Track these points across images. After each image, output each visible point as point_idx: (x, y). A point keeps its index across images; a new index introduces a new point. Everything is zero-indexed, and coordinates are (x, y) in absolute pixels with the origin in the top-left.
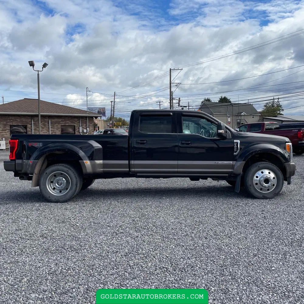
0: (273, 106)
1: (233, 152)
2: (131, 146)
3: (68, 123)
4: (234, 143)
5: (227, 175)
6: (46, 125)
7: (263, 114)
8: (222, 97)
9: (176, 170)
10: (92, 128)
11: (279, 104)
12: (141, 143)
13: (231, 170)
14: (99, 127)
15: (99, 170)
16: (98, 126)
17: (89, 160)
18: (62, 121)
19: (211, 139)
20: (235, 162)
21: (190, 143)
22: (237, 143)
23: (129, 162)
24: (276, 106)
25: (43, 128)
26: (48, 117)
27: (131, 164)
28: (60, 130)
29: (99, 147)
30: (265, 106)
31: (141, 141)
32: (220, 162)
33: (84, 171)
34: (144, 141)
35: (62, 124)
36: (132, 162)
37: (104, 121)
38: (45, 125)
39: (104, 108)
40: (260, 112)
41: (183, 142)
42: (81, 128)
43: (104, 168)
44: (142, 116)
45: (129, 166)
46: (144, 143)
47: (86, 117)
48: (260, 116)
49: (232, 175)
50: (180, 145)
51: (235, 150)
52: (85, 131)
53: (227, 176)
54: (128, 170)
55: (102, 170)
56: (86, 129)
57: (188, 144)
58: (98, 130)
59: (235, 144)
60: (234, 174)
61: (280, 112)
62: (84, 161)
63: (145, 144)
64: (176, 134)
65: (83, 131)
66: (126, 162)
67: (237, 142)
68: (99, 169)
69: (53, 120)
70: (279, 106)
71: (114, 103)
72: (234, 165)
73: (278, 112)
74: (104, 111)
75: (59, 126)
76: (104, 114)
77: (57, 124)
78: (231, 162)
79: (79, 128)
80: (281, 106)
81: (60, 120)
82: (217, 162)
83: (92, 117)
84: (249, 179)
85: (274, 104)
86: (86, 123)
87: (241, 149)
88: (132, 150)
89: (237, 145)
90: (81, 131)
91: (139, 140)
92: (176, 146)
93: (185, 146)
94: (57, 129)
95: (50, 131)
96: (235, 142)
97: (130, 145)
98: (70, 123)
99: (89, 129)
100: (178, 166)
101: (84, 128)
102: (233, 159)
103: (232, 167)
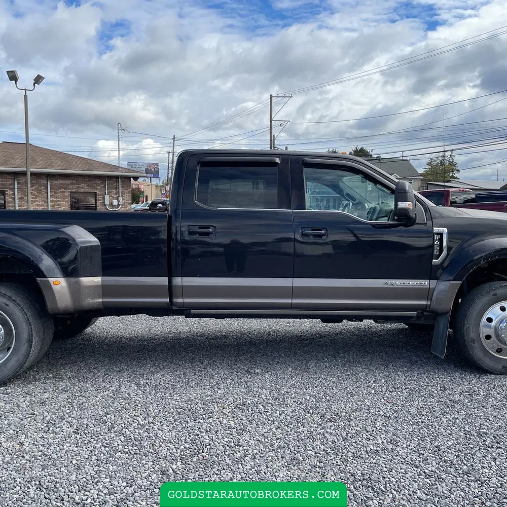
0: (442, 164)
1: (432, 257)
2: (177, 239)
3: (83, 188)
4: (433, 234)
5: (414, 313)
6: (41, 190)
7: (427, 177)
8: (356, 149)
9: (289, 301)
10: (128, 198)
11: (453, 162)
12: (201, 234)
13: (424, 302)
14: (147, 196)
15: (91, 301)
16: (145, 194)
17: (65, 276)
18: (72, 184)
19: (374, 226)
20: (436, 281)
21: (324, 235)
22: (441, 235)
23: (170, 281)
24: (447, 164)
25: (36, 197)
26: (46, 177)
27: (176, 286)
28: (68, 200)
29: (90, 242)
30: (429, 164)
31: (201, 227)
32: (398, 283)
33: (50, 306)
34: (208, 227)
35: (72, 189)
36: (178, 281)
37: (157, 186)
38: (39, 191)
39: (156, 164)
40: (422, 175)
41: (307, 231)
42: (107, 197)
43: (104, 296)
44: (204, 164)
45: (171, 290)
46: (207, 234)
47: (117, 177)
48: (422, 180)
49: (425, 313)
50: (298, 237)
51: (436, 252)
52: (115, 202)
53: (412, 317)
54: (167, 300)
55: (100, 300)
56: (118, 199)
57: (320, 236)
58: (147, 200)
59: (436, 237)
60: (432, 312)
61: (454, 174)
62: (49, 279)
63: (211, 236)
64: (289, 212)
65: (112, 202)
66: (164, 281)
67: (439, 232)
68: (93, 298)
69: (55, 182)
70: (452, 164)
71: (173, 154)
72: (434, 290)
73: (451, 175)
74: (157, 169)
75: (67, 193)
76: (156, 174)
77: (62, 190)
78: (426, 282)
79: (104, 198)
80: (455, 165)
81: (68, 182)
82: (390, 281)
83: (129, 178)
84: (469, 324)
85: (443, 160)
86: (117, 188)
87: (449, 249)
88: (176, 247)
89: (441, 240)
90: (107, 203)
91: (195, 224)
92: (289, 240)
93: (312, 239)
94: (63, 199)
95: (49, 202)
96: (436, 231)
97: (173, 236)
98: (87, 189)
99: (123, 199)
100: (293, 292)
101: (113, 197)
102: (431, 273)
103: (427, 294)
